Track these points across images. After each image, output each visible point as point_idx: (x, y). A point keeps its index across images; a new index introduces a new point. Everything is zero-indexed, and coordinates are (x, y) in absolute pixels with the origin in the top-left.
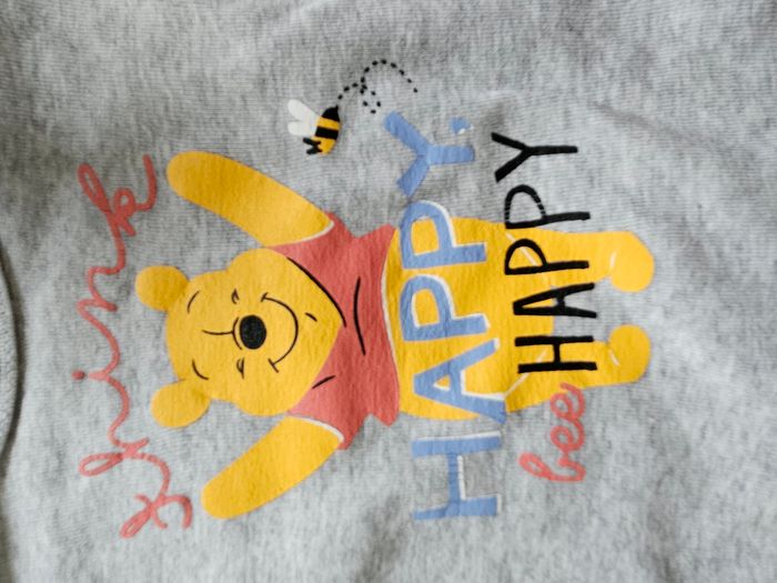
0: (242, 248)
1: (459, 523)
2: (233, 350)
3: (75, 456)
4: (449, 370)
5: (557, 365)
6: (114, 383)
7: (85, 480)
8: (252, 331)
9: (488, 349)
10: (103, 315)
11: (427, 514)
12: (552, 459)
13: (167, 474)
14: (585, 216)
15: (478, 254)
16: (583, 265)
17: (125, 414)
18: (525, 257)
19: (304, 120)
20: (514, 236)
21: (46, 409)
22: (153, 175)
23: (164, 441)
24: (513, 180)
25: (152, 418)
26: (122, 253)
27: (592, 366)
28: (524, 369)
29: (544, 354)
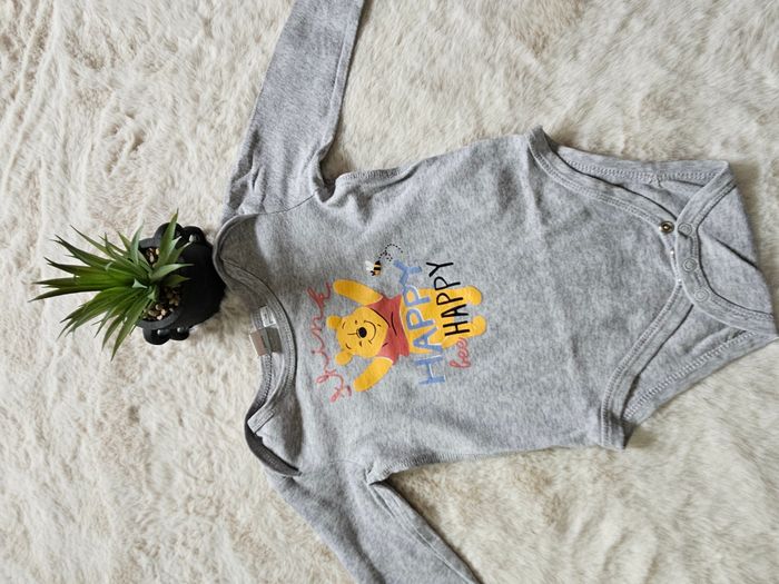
0: (357, 307)
1: (434, 385)
2: (357, 339)
3: (315, 377)
4: (424, 338)
5: (457, 332)
6: (323, 353)
7: (318, 385)
8: (363, 332)
9: (435, 329)
10: (318, 332)
11: (423, 383)
12: (459, 361)
13: (342, 380)
14: (458, 283)
15: (428, 300)
16: (461, 299)
17: (327, 363)
18: (443, 299)
19: (370, 266)
20: (438, 292)
21: (305, 364)
22: (329, 288)
23: (340, 369)
24: (435, 275)
25: (336, 362)
26: (322, 313)
27: (468, 331)
28: (446, 334)
29: (453, 329)
